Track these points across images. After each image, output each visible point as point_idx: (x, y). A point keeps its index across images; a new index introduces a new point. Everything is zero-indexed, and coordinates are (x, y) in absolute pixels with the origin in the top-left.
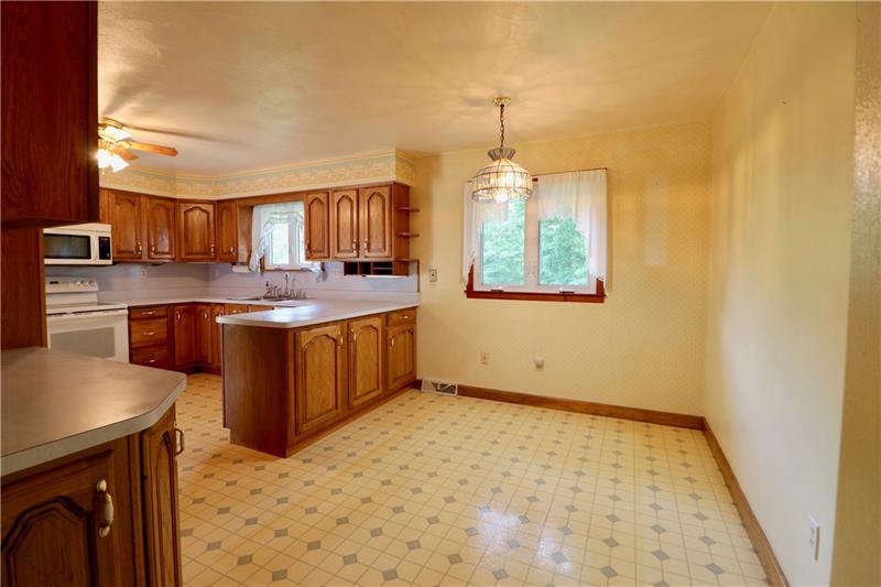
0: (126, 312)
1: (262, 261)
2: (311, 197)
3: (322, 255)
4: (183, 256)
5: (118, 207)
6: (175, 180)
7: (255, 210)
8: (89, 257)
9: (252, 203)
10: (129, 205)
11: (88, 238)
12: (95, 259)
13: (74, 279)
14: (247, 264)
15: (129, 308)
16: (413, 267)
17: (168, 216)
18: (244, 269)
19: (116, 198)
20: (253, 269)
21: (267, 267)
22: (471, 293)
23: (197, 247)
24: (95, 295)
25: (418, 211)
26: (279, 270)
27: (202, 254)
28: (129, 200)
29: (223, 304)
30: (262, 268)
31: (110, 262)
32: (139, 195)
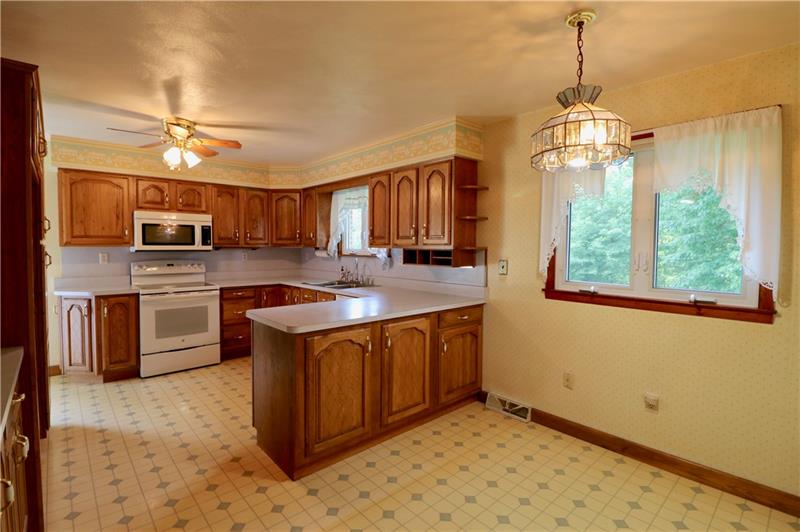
0: (218, 292)
1: (340, 246)
2: (375, 180)
3: (382, 241)
4: (275, 242)
5: (219, 199)
6: (268, 172)
7: (334, 197)
8: (193, 243)
9: (329, 189)
10: (229, 196)
11: (193, 227)
12: (198, 245)
14: (326, 249)
15: (221, 290)
16: (480, 257)
17: (262, 205)
18: (323, 254)
19: (218, 192)
20: (332, 254)
21: (344, 253)
22: (551, 292)
23: (286, 233)
24: (203, 276)
25: (487, 189)
26: (353, 255)
27: (289, 239)
28: (229, 193)
29: (299, 288)
30: (340, 252)
31: (210, 248)
32: (238, 188)
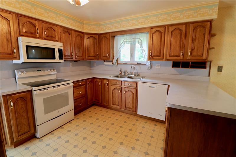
0: (72, 84)
1: (117, 61)
3: (159, 58)
4: (87, 58)
5: (64, 35)
6: (83, 24)
7: (116, 38)
8: (54, 58)
9: (113, 34)
10: (68, 34)
11: (53, 49)
12: (57, 59)
13: (47, 68)
14: (112, 61)
15: (74, 82)
17: (81, 40)
18: (111, 63)
19: (63, 31)
20: (114, 63)
21: (119, 63)
23: (92, 54)
24: (55, 75)
26: (125, 64)
27: (94, 57)
28: (68, 32)
31: (62, 61)
32: (71, 30)
